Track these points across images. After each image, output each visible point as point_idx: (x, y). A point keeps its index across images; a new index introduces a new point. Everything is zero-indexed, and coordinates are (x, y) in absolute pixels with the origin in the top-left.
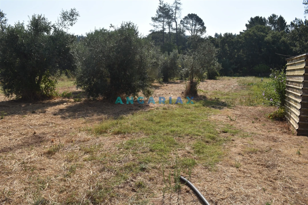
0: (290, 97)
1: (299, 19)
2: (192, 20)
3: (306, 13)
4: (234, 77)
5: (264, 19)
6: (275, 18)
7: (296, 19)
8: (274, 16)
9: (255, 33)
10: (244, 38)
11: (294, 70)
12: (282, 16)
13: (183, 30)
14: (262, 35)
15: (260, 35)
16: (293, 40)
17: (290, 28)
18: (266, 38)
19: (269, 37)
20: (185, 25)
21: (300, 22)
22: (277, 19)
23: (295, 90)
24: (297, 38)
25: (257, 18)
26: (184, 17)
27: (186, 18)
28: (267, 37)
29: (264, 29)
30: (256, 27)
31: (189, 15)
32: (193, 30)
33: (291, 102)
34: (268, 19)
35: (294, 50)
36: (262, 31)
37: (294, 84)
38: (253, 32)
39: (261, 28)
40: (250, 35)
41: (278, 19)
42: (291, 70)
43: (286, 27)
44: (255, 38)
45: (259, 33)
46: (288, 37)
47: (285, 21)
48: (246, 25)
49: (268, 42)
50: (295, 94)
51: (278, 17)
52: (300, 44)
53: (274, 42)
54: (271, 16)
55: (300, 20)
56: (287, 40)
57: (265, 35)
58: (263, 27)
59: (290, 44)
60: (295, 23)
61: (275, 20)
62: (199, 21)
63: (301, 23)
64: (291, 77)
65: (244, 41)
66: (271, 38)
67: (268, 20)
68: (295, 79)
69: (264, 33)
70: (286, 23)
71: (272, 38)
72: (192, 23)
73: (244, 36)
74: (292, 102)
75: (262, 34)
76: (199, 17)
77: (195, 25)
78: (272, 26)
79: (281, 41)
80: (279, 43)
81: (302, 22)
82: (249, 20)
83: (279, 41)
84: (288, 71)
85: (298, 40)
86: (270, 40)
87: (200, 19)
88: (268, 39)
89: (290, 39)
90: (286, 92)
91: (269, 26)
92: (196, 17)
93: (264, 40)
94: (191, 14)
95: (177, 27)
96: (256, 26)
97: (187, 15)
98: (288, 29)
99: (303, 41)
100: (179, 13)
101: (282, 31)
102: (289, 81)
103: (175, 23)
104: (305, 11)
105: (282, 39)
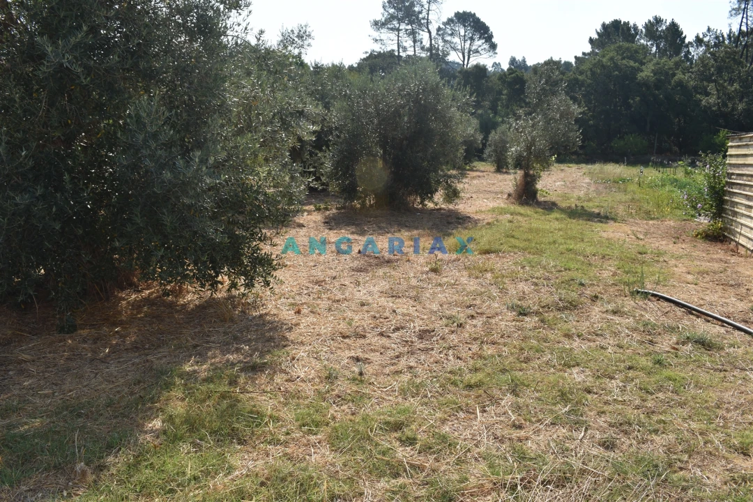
0: (736, 200)
1: (715, 30)
2: (465, 26)
3: (731, 15)
4: (570, 165)
5: (635, 27)
6: (660, 26)
7: (709, 30)
8: (658, 21)
9: (614, 63)
10: (589, 73)
11: (745, 156)
12: (676, 21)
13: (443, 51)
14: (631, 67)
15: (627, 67)
16: (702, 80)
17: (693, 49)
18: (641, 74)
19: (646, 73)
20: (448, 38)
21: (717, 38)
22: (664, 28)
23: (748, 188)
24: (713, 74)
25: (616, 24)
26: (445, 20)
27: (450, 21)
28: (642, 71)
29: (636, 52)
30: (618, 47)
31: (457, 15)
32: (466, 51)
33: (738, 208)
34: (644, 27)
35: (703, 103)
36: (630, 58)
37: (745, 178)
38: (612, 59)
39: (628, 49)
40: (603, 66)
41: (667, 29)
42: (738, 156)
43: (685, 46)
44: (617, 73)
45: (624, 62)
46: (691, 72)
47: (682, 33)
48: (591, 41)
49: (645, 84)
50: (746, 195)
51: (668, 24)
52: (719, 88)
53: (659, 85)
54: (652, 20)
55: (719, 32)
56: (690, 79)
57: (638, 68)
58: (633, 47)
59: (695, 88)
60: (706, 39)
61: (661, 32)
62: (479, 29)
63: (721, 38)
64: (739, 167)
65: (589, 81)
66: (652, 75)
67: (644, 30)
68: (748, 171)
69: (635, 61)
70: (685, 37)
71: (655, 74)
72: (465, 35)
73: (591, 70)
74: (741, 209)
75: (632, 63)
76: (481, 20)
77: (472, 39)
78: (652, 45)
79: (675, 82)
80: (670, 85)
81: (723, 36)
82: (599, 28)
83: (671, 82)
84: (731, 156)
85: (715, 81)
86: (650, 78)
87: (484, 24)
88: (646, 76)
89: (695, 78)
90: (725, 193)
91: (645, 43)
92: (473, 21)
93: (636, 79)
94: (461, 12)
95: (431, 44)
96: (617, 45)
97: (453, 15)
98: (689, 52)
99: (725, 81)
100: (437, 11)
101: (677, 59)
102: (733, 174)
103: (428, 34)
104: (730, 12)
105: (676, 77)
